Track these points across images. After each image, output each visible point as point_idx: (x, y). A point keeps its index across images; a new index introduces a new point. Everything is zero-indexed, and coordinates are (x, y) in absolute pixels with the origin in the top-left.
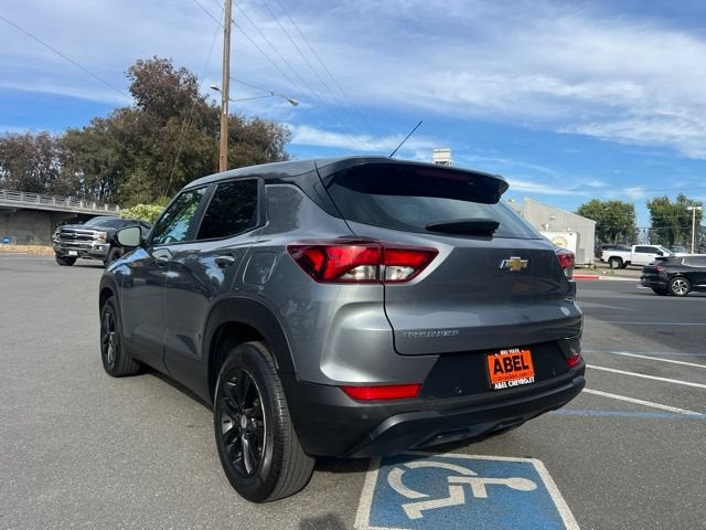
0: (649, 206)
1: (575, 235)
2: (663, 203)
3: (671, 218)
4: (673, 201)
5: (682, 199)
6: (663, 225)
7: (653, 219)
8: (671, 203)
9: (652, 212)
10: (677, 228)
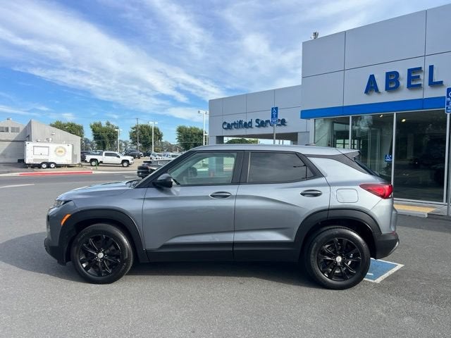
0: (91, 127)
1: (71, 146)
2: (99, 125)
3: (104, 135)
4: (104, 124)
5: (108, 124)
6: (100, 138)
7: (94, 135)
8: (103, 126)
9: (93, 130)
10: (107, 140)
